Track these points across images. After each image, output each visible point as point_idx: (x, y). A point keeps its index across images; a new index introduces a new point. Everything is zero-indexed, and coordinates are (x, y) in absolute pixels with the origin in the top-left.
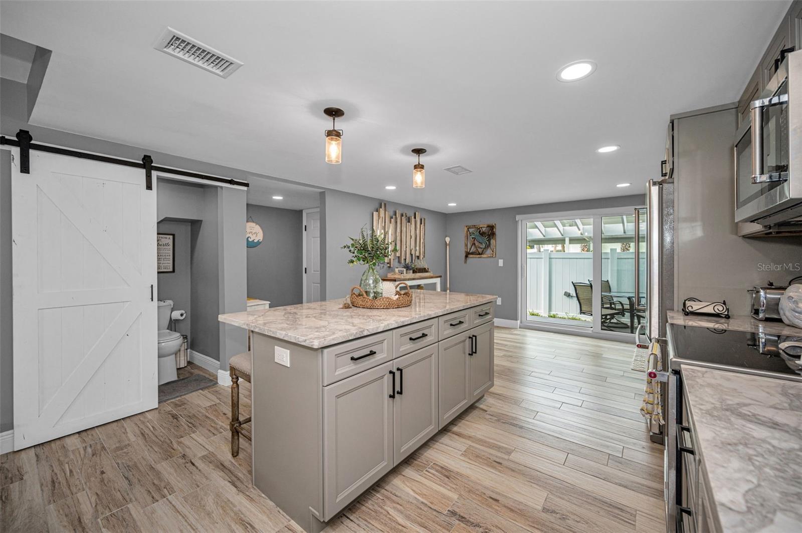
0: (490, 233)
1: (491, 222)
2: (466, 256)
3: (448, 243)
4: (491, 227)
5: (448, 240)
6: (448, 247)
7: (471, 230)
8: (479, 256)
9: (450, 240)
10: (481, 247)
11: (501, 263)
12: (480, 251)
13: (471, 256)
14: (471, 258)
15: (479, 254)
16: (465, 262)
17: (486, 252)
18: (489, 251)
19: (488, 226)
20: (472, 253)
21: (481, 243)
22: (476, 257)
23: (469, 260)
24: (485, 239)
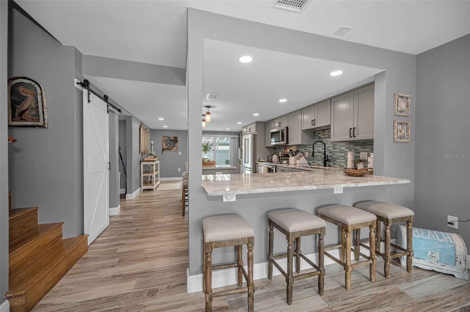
0: (175, 140)
1: (175, 136)
2: (163, 150)
3: (152, 143)
4: (176, 138)
5: (152, 142)
6: (152, 146)
7: (165, 138)
8: (170, 150)
9: (154, 142)
10: (171, 146)
11: (180, 153)
12: (170, 148)
13: (166, 150)
14: (166, 151)
15: (170, 149)
16: (162, 153)
17: (173, 148)
18: (174, 148)
19: (174, 137)
20: (166, 149)
21: (171, 145)
22: (168, 151)
23: (165, 152)
24: (172, 143)
